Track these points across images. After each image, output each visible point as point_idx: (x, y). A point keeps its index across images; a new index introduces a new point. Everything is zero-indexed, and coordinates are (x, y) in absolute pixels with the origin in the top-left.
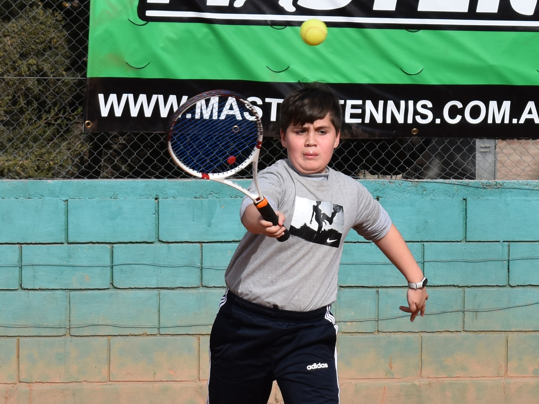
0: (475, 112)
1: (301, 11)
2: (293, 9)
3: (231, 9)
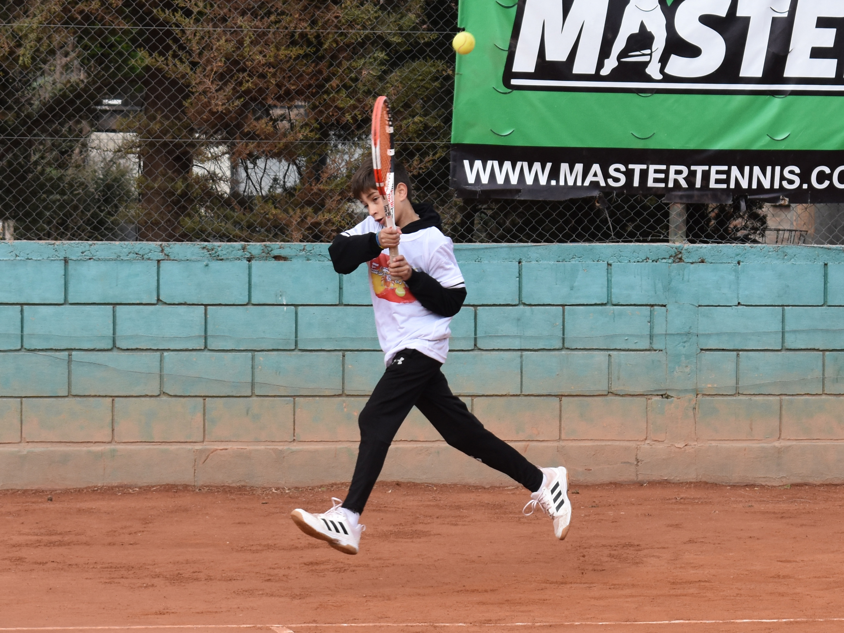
1: (668, 78)
2: (660, 77)
3: (596, 77)
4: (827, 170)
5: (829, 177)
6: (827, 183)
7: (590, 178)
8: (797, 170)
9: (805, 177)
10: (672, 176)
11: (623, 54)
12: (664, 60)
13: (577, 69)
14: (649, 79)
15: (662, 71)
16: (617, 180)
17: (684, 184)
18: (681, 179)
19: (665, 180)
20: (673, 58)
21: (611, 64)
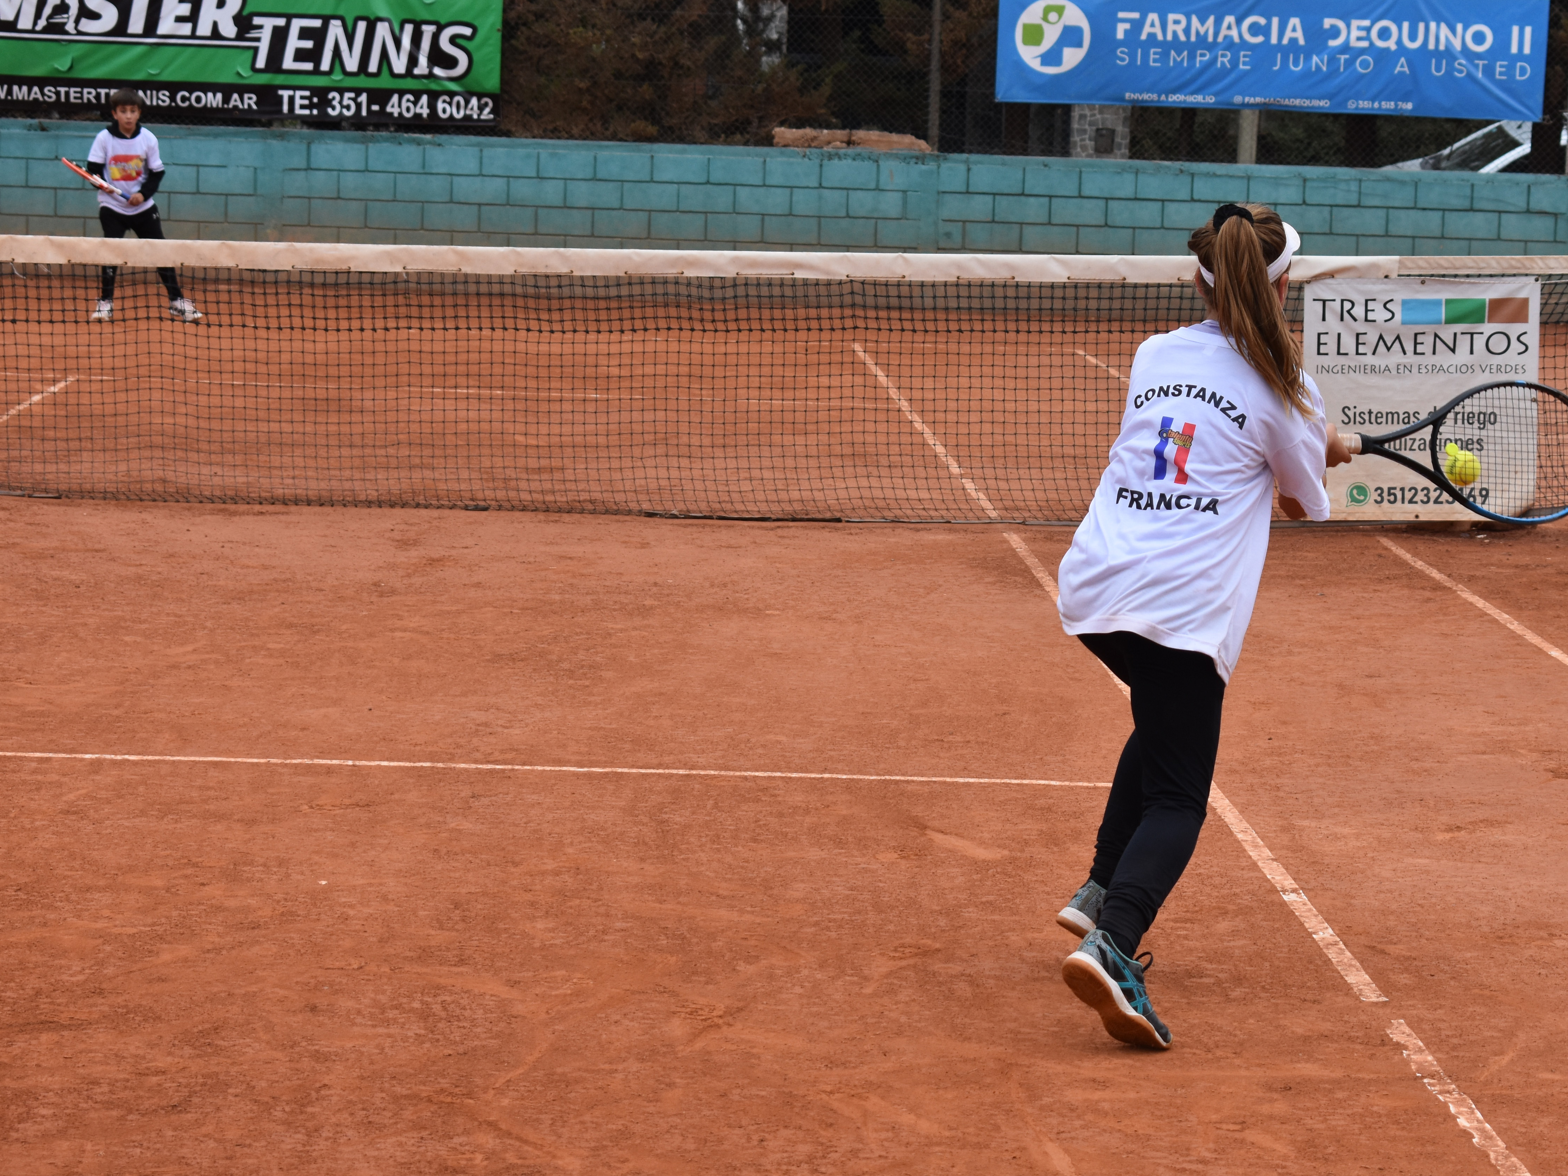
0: (198, 100)
1: (80, 33)
2: (74, 32)
3: (33, 31)
4: (187, 94)
5: (189, 99)
6: (187, 104)
7: (32, 96)
8: (167, 93)
9: (173, 98)
10: (86, 96)
11: (50, 17)
12: (77, 22)
13: (20, 26)
14: (67, 33)
15: (76, 28)
16: (50, 97)
17: (94, 101)
18: (91, 97)
19: (81, 98)
20: (84, 21)
21: (42, 23)
